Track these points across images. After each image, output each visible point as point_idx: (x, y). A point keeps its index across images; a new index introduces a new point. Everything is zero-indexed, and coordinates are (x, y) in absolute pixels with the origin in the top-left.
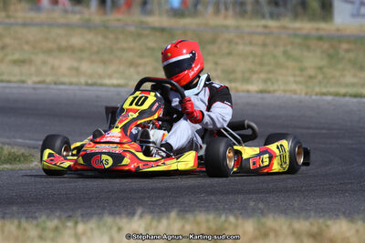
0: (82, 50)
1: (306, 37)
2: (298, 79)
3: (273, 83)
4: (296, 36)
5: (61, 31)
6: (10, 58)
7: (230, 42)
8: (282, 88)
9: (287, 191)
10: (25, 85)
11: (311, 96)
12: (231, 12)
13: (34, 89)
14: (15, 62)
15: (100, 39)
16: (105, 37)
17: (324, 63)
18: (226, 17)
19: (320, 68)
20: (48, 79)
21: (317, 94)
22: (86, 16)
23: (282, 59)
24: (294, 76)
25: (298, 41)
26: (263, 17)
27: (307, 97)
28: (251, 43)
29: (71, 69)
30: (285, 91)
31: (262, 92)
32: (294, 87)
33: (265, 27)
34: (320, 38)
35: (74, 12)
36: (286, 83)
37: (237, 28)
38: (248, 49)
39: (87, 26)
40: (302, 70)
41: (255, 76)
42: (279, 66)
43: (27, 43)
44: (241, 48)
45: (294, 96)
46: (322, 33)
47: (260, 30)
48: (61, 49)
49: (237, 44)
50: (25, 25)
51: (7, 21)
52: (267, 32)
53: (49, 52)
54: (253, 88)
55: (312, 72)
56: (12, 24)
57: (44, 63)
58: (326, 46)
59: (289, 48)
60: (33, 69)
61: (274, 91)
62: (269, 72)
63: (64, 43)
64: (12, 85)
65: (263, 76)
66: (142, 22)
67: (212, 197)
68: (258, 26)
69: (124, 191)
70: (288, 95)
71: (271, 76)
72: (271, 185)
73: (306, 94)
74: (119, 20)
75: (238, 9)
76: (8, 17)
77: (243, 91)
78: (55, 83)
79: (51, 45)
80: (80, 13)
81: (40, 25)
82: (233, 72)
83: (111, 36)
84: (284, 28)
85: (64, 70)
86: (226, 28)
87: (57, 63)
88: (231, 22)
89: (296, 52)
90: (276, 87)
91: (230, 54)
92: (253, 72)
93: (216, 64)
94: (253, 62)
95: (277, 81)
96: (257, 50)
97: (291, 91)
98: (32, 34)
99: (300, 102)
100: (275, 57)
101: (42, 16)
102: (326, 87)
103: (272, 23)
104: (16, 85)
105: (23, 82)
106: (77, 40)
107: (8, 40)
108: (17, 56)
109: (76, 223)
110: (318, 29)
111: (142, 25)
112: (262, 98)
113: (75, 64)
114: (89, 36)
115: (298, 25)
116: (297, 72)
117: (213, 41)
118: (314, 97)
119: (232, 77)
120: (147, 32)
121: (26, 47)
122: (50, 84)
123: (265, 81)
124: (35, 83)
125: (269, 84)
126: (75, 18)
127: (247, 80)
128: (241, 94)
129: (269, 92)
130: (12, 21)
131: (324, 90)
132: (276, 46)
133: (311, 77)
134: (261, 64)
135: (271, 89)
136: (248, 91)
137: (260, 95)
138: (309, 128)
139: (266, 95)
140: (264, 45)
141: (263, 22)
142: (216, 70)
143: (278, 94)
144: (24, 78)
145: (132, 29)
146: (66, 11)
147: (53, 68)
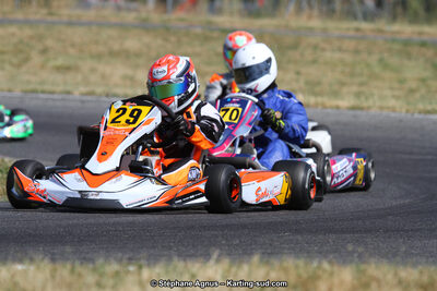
0: (138, 55)
1: (407, 43)
2: (396, 93)
3: (367, 98)
4: (394, 41)
5: (113, 32)
6: (52, 63)
7: (315, 47)
8: (378, 104)
9: (387, 231)
10: (71, 97)
11: (413, 114)
12: (316, 12)
13: (83, 102)
14: (59, 69)
15: (160, 41)
16: (166, 40)
17: (427, 74)
18: (310, 17)
19: (423, 80)
20: (99, 90)
21: (420, 113)
22: (144, 15)
23: (377, 69)
24: (392, 88)
25: (396, 47)
26: (355, 18)
27: (409, 116)
28: (340, 49)
29: (125, 77)
30: (381, 108)
31: (353, 108)
32: (392, 103)
33: (358, 30)
34: (423, 44)
35: (129, 10)
36: (382, 98)
37: (324, 30)
38: (337, 55)
39: (145, 26)
40: (402, 81)
41: (345, 90)
42: (373, 76)
43: (73, 45)
44: (328, 55)
45: (393, 115)
46: (425, 38)
47: (352, 33)
48: (113, 54)
49: (323, 50)
50: (70, 24)
51: (49, 18)
52: (360, 36)
53: (99, 57)
54: (344, 103)
55: (413, 85)
56: (53, 23)
57: (93, 70)
58: (430, 53)
59: (386, 55)
60: (79, 77)
61: (369, 108)
62: (361, 84)
63: (116, 47)
64: (55, 96)
65: (355, 89)
66: (210, 23)
67: (299, 237)
68: (348, 29)
69: (192, 227)
70: (385, 112)
71: (363, 89)
72: (367, 223)
73: (407, 111)
74: (182, 20)
75: (324, 8)
76: (51, 14)
77: (332, 107)
78: (107, 95)
79: (101, 48)
80: (136, 10)
81: (89, 24)
82: (319, 83)
83: (173, 39)
84: (380, 31)
85: (116, 79)
86: (311, 30)
87: (108, 70)
88: (316, 23)
89: (394, 61)
90: (370, 103)
91: (314, 62)
92: (343, 84)
93: (298, 73)
94: (343, 72)
95: (372, 95)
96: (348, 58)
97: (388, 108)
98: (78, 35)
99: (401, 121)
100: (368, 65)
101: (90, 14)
102: (431, 103)
103: (365, 26)
104: (60, 97)
105: (69, 93)
106: (132, 44)
107: (49, 43)
108: (60, 62)
109: (140, 267)
110: (420, 34)
111: (209, 26)
112: (355, 116)
113: (129, 72)
114: (147, 39)
115: (396, 27)
116: (396, 85)
117: (295, 46)
118: (416, 116)
119: (317, 89)
120: (215, 34)
121: (72, 51)
122: (100, 95)
123: (358, 95)
124: (83, 94)
125: (363, 99)
126: (130, 17)
127: (336, 94)
128: (329, 111)
129: (362, 109)
130: (55, 18)
131: (429, 108)
132: (370, 53)
133: (412, 91)
134: (352, 75)
135: (365, 104)
136: (338, 108)
137: (351, 112)
138: (411, 153)
139: (359, 112)
140: (357, 52)
141: (355, 24)
142: (297, 81)
143: (373, 111)
144: (69, 88)
145: (198, 30)
146: (119, 8)
147: (103, 76)
